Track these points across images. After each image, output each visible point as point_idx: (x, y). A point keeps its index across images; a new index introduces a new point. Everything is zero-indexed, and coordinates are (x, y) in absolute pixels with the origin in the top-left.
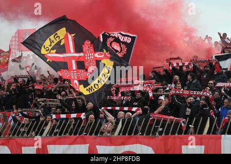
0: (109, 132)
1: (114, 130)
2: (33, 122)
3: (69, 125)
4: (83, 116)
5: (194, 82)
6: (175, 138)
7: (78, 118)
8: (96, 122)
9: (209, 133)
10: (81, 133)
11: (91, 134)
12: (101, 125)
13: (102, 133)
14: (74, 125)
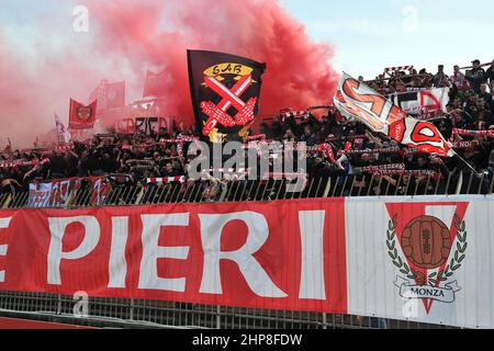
0: (212, 198)
1: (218, 195)
2: (123, 188)
3: (166, 190)
4: (181, 179)
5: (313, 136)
6: (290, 202)
7: (176, 182)
8: (197, 187)
9: (329, 195)
10: (180, 200)
11: (191, 201)
12: (202, 190)
13: (204, 199)
14: (172, 190)
